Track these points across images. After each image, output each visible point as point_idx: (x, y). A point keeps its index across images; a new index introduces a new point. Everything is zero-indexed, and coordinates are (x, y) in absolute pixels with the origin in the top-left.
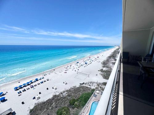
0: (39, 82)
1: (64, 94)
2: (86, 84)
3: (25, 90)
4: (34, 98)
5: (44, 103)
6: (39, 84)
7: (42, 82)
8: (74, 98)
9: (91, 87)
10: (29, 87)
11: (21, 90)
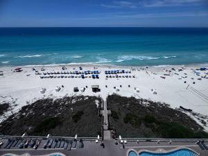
0: (125, 75)
1: (144, 103)
2: (194, 114)
3: (111, 77)
4: (115, 88)
5: (120, 97)
6: (123, 77)
7: (127, 77)
8: (156, 117)
9: (204, 127)
10: (115, 75)
11: (109, 75)
